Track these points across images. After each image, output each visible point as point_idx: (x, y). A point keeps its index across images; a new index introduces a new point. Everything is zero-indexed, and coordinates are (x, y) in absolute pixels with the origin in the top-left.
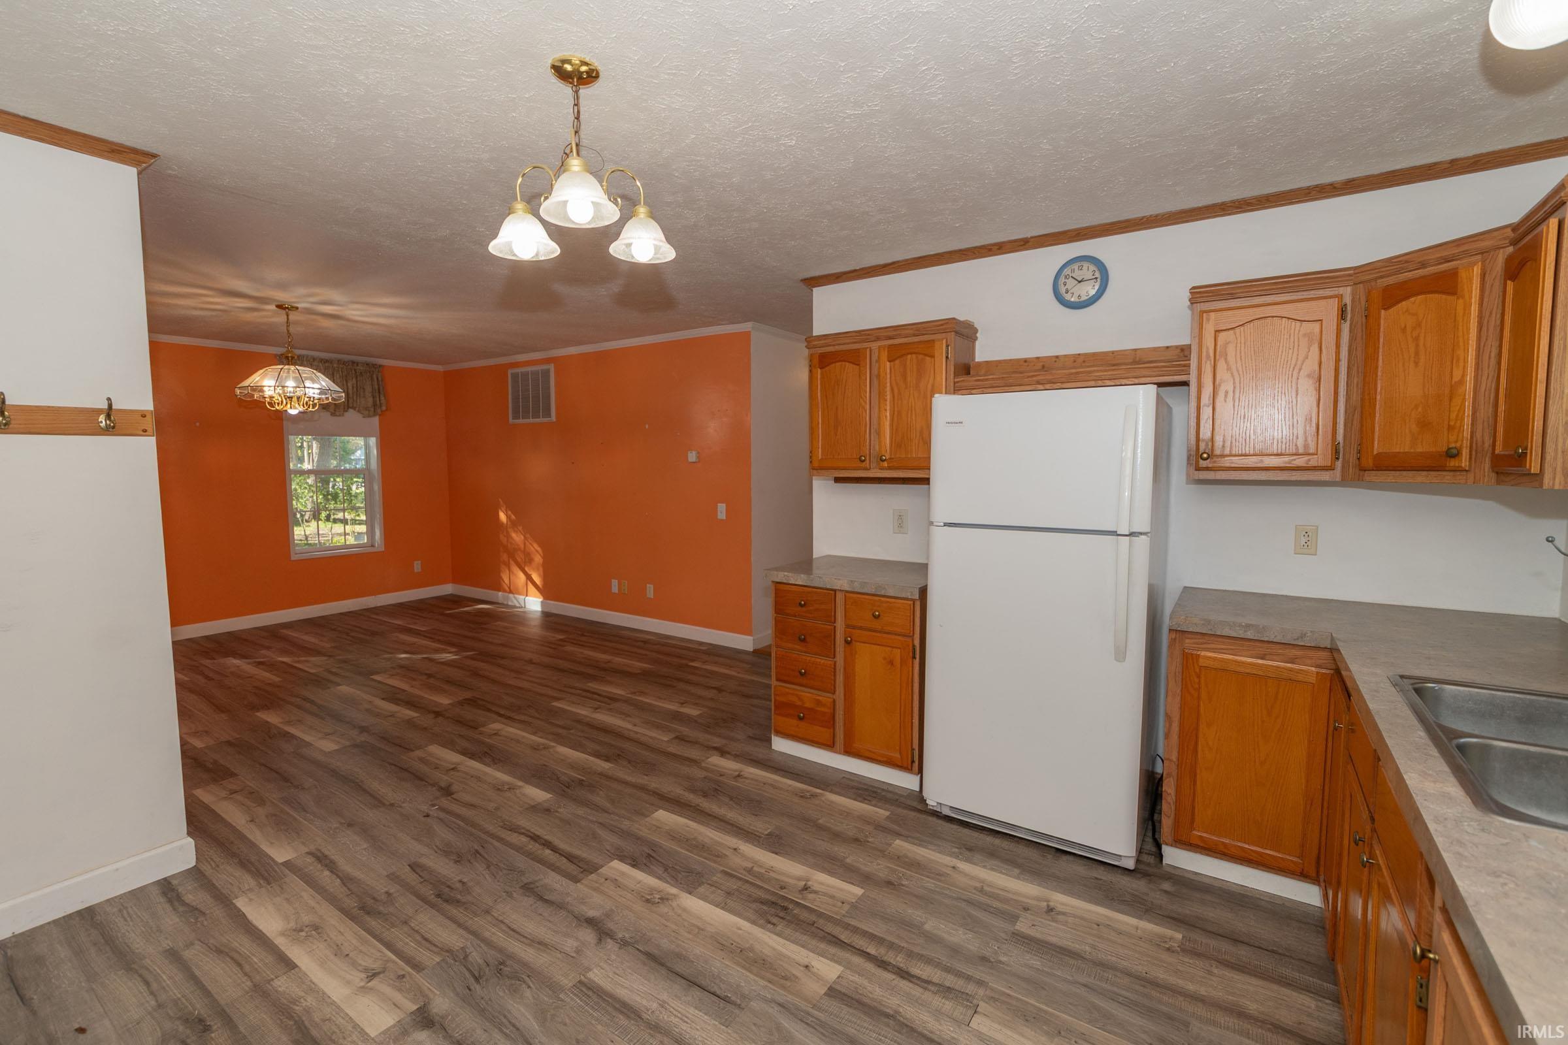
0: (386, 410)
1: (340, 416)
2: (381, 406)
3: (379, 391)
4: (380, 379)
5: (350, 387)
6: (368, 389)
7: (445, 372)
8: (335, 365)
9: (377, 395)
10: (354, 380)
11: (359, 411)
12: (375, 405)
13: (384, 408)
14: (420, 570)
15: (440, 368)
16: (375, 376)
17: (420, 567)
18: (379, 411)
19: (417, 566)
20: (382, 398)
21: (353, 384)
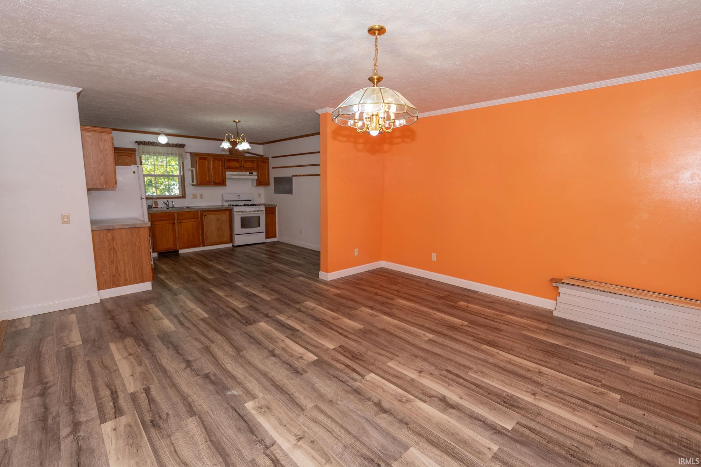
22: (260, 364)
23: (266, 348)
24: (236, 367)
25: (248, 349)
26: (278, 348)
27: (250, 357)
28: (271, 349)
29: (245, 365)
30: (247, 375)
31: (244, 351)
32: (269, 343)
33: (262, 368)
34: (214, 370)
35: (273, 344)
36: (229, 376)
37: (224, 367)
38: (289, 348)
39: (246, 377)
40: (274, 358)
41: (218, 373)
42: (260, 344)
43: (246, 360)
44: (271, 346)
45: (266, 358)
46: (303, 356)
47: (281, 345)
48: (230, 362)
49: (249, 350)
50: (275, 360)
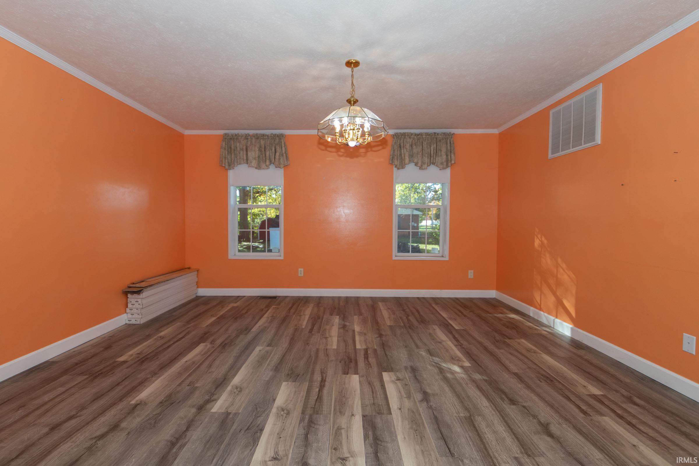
0: (455, 163)
1: (425, 169)
2: (451, 161)
3: (450, 151)
4: (452, 143)
5: (432, 150)
6: (444, 150)
7: (500, 134)
8: (424, 137)
9: (449, 154)
10: (435, 145)
11: (437, 166)
12: (447, 161)
13: (453, 162)
14: (472, 277)
15: (496, 131)
16: (448, 141)
17: (472, 274)
18: (450, 164)
19: (471, 274)
20: (452, 155)
21: (434, 148)
22: (447, 391)
23: (430, 407)
24: (476, 399)
25: (456, 416)
26: (415, 400)
27: (456, 404)
28: (424, 404)
29: (464, 397)
30: (464, 385)
31: (462, 416)
32: (422, 414)
33: (446, 385)
34: (504, 405)
35: (418, 410)
36: (484, 391)
37: (492, 405)
38: (401, 396)
39: (466, 384)
40: (428, 390)
41: (498, 400)
42: (436, 418)
43: (461, 402)
44: (422, 408)
45: (437, 394)
46: (394, 380)
47: (407, 404)
48: (483, 408)
49: (455, 414)
50: (427, 387)
